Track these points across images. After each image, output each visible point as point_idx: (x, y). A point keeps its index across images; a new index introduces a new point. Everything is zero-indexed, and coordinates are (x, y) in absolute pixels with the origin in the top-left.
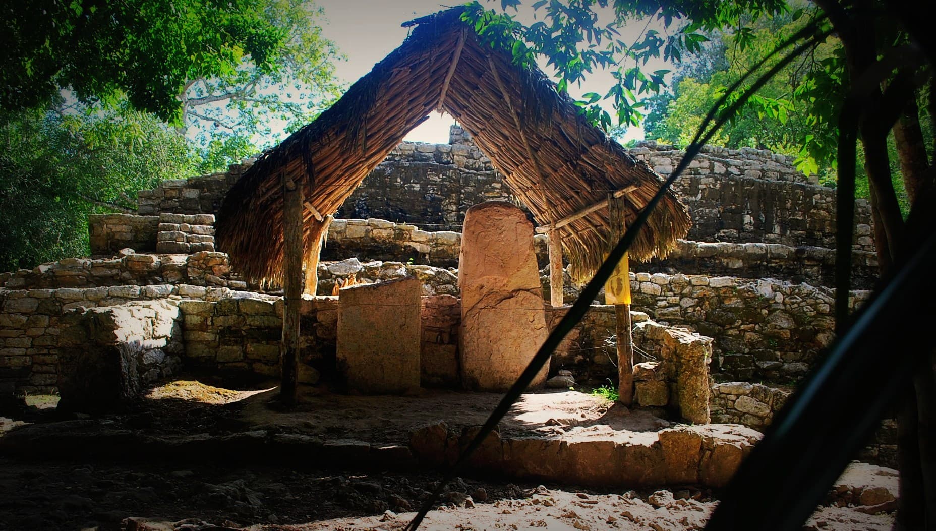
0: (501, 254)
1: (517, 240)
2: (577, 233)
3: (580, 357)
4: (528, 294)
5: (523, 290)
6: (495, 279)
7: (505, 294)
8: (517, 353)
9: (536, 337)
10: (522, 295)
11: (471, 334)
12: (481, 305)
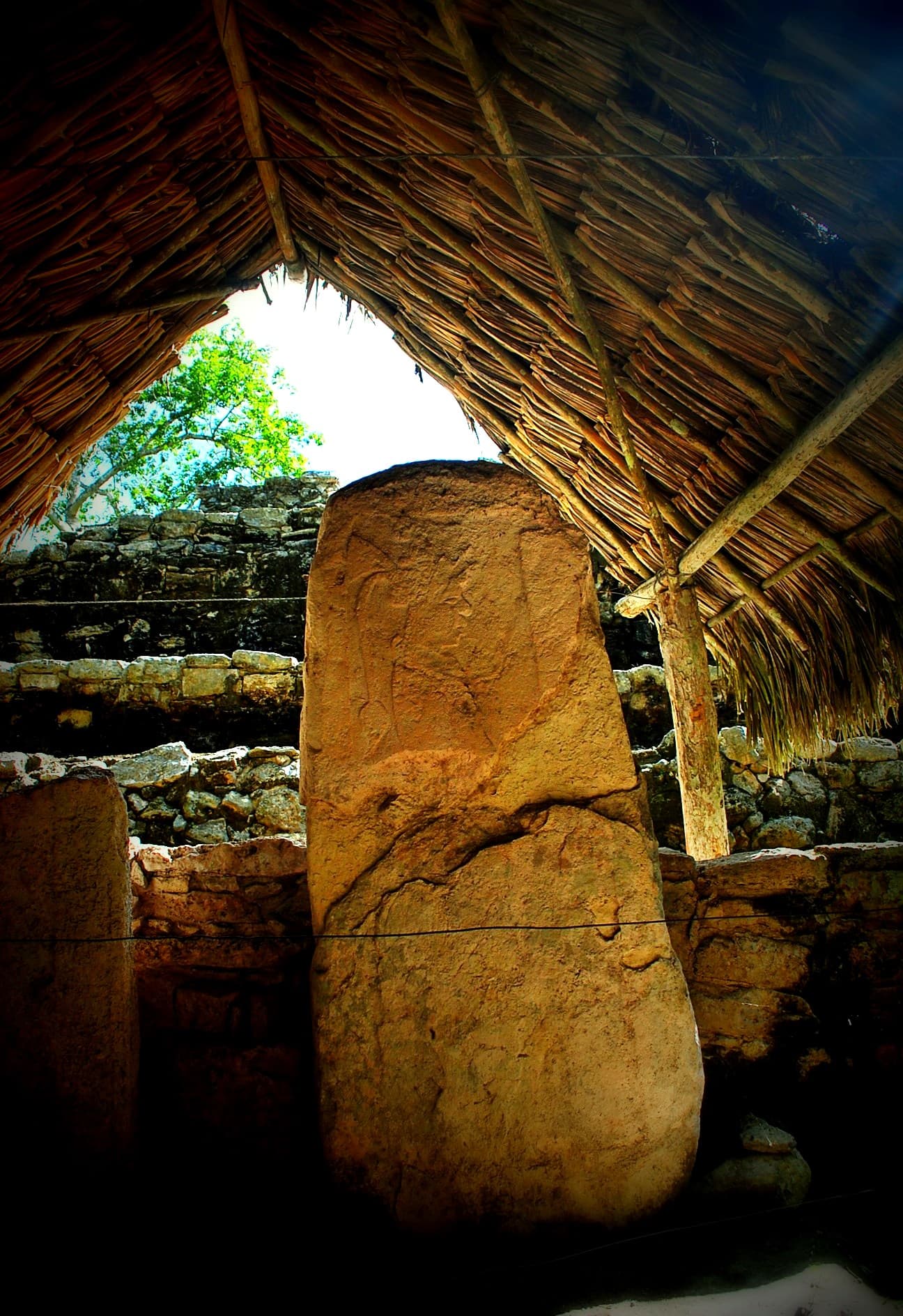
0: (462, 658)
1: (523, 598)
2: (759, 589)
3: (816, 1057)
4: (587, 818)
5: (562, 802)
6: (444, 763)
7: (488, 823)
8: (556, 1080)
9: (631, 1005)
10: (557, 823)
11: (346, 1003)
12: (389, 876)
